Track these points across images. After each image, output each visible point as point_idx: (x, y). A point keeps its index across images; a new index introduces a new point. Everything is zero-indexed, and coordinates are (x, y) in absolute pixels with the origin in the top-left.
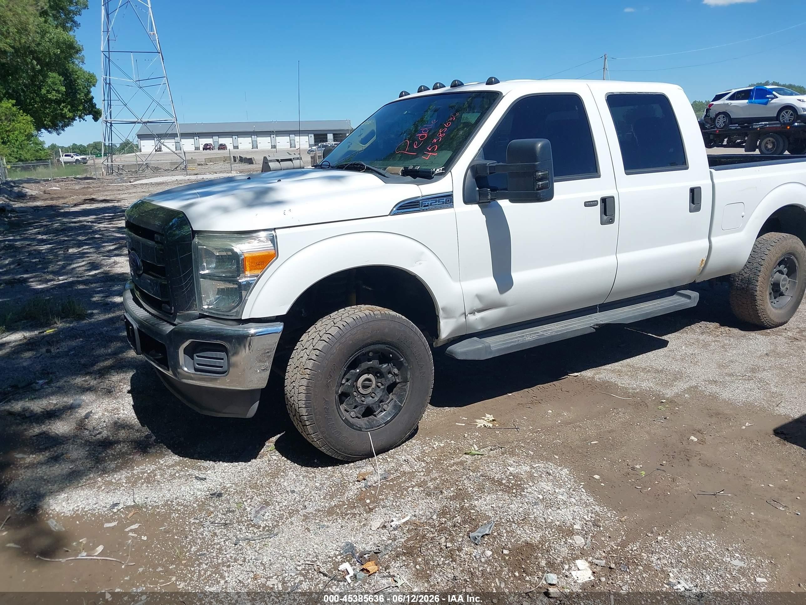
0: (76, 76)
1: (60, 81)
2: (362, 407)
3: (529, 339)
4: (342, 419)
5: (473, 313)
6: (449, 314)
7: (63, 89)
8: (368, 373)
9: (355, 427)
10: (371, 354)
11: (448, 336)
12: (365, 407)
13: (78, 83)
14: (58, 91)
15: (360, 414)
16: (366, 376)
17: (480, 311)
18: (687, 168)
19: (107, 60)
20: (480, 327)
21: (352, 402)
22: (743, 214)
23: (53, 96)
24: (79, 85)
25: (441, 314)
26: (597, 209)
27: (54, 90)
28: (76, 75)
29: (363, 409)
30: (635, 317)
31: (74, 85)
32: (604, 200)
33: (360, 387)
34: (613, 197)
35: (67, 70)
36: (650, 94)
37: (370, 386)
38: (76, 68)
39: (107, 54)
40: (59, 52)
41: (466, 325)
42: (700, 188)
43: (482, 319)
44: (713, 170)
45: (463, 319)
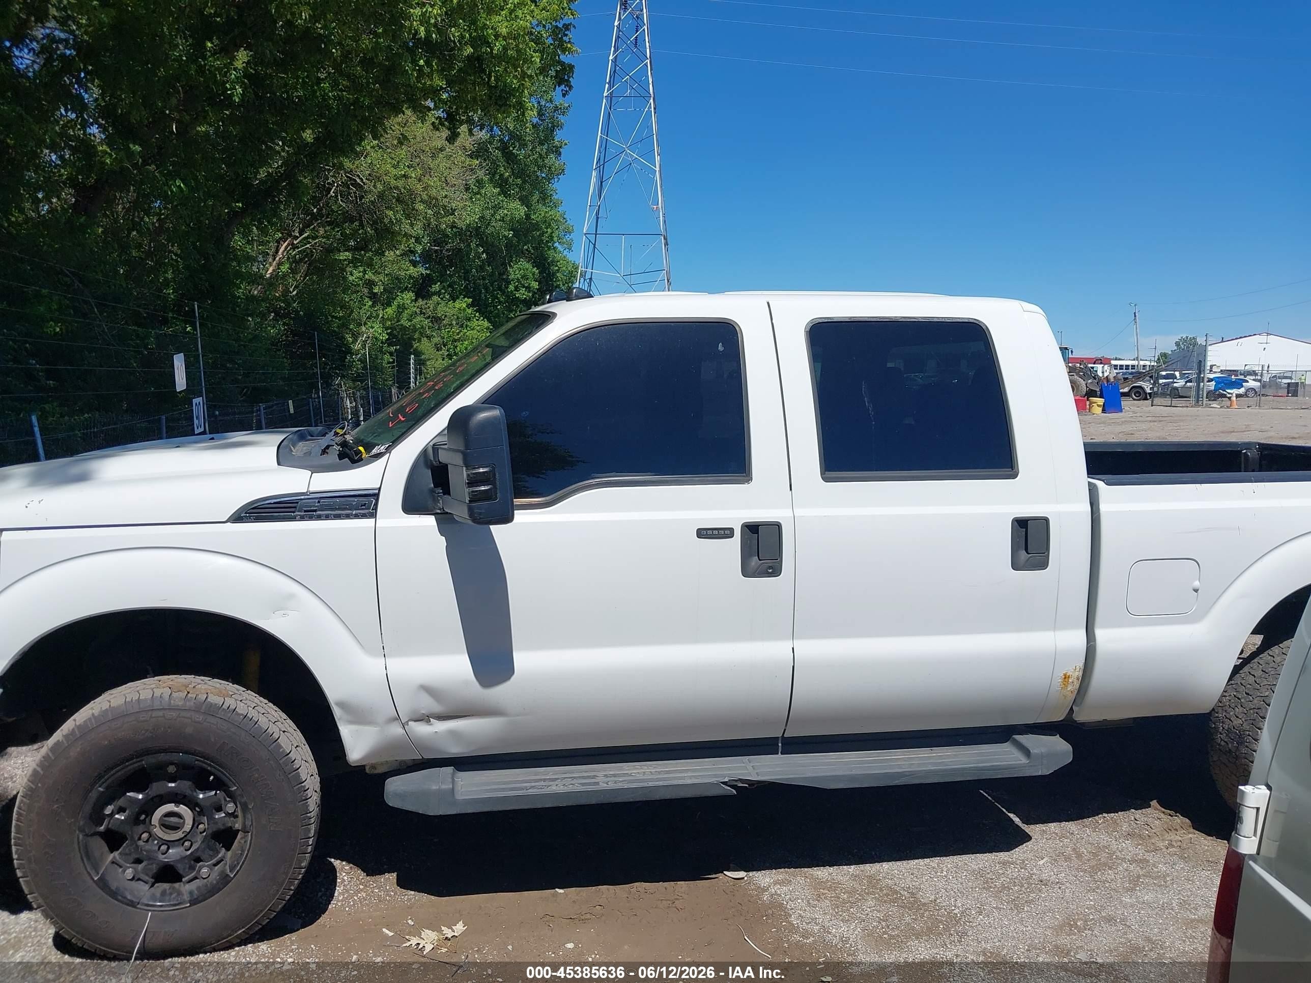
0: (557, 268)
1: (533, 274)
2: (152, 864)
3: (557, 788)
4: (93, 879)
5: (425, 718)
6: (360, 716)
7: (535, 285)
8: (177, 802)
9: (120, 898)
10: (171, 769)
11: (363, 759)
12: (157, 864)
13: (557, 277)
14: (528, 288)
15: (147, 875)
16: (170, 807)
17: (442, 717)
18: (1014, 476)
19: (592, 246)
20: (455, 750)
21: (130, 850)
22: (1197, 584)
23: (522, 294)
24: (559, 281)
25: (337, 712)
26: (733, 546)
27: (524, 287)
28: (557, 266)
29: (154, 868)
30: (852, 778)
31: (552, 280)
32: (752, 529)
33: (157, 825)
34: (778, 526)
35: (546, 259)
36: (936, 320)
37: (178, 828)
38: (558, 257)
39: (592, 238)
40: (511, 235)
41: (410, 741)
42: (1046, 520)
43: (453, 733)
44: (1100, 484)
45: (397, 730)
